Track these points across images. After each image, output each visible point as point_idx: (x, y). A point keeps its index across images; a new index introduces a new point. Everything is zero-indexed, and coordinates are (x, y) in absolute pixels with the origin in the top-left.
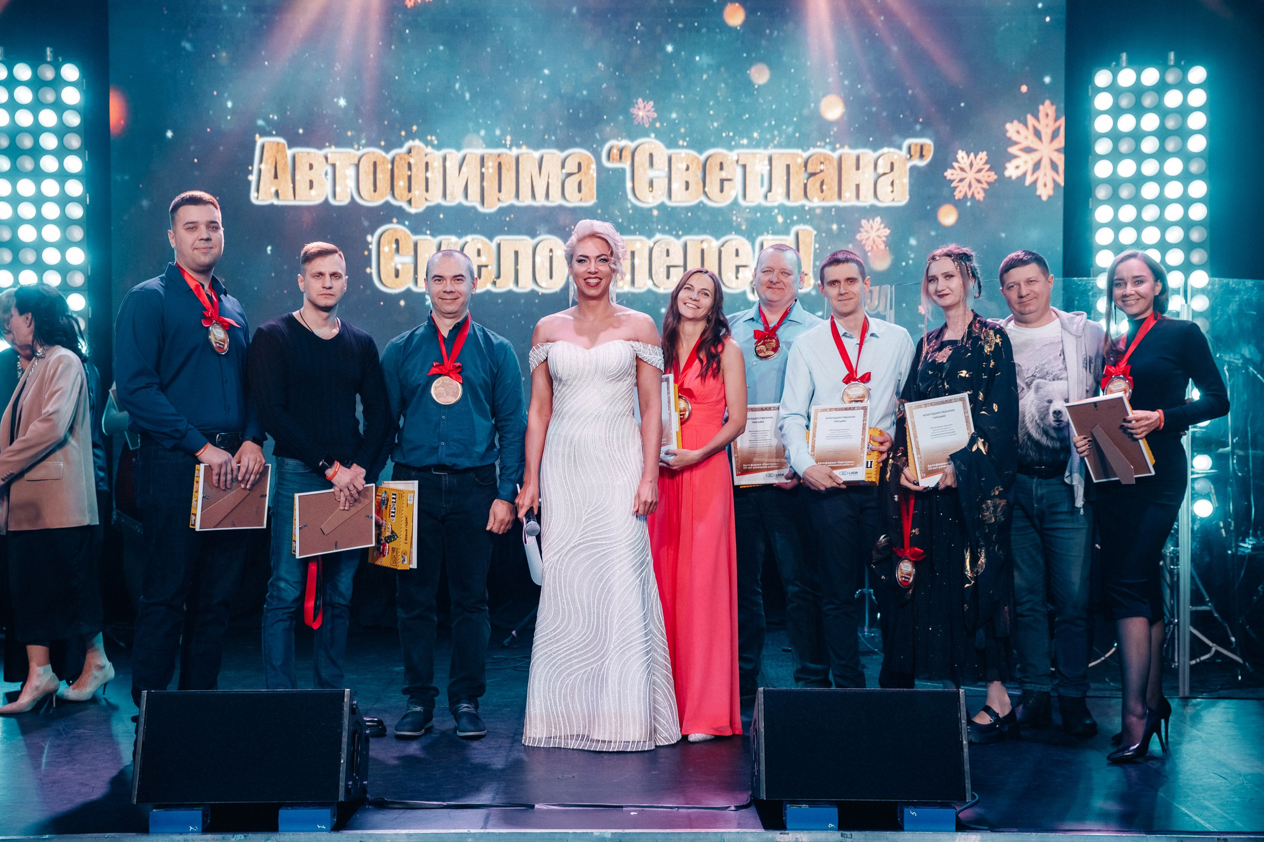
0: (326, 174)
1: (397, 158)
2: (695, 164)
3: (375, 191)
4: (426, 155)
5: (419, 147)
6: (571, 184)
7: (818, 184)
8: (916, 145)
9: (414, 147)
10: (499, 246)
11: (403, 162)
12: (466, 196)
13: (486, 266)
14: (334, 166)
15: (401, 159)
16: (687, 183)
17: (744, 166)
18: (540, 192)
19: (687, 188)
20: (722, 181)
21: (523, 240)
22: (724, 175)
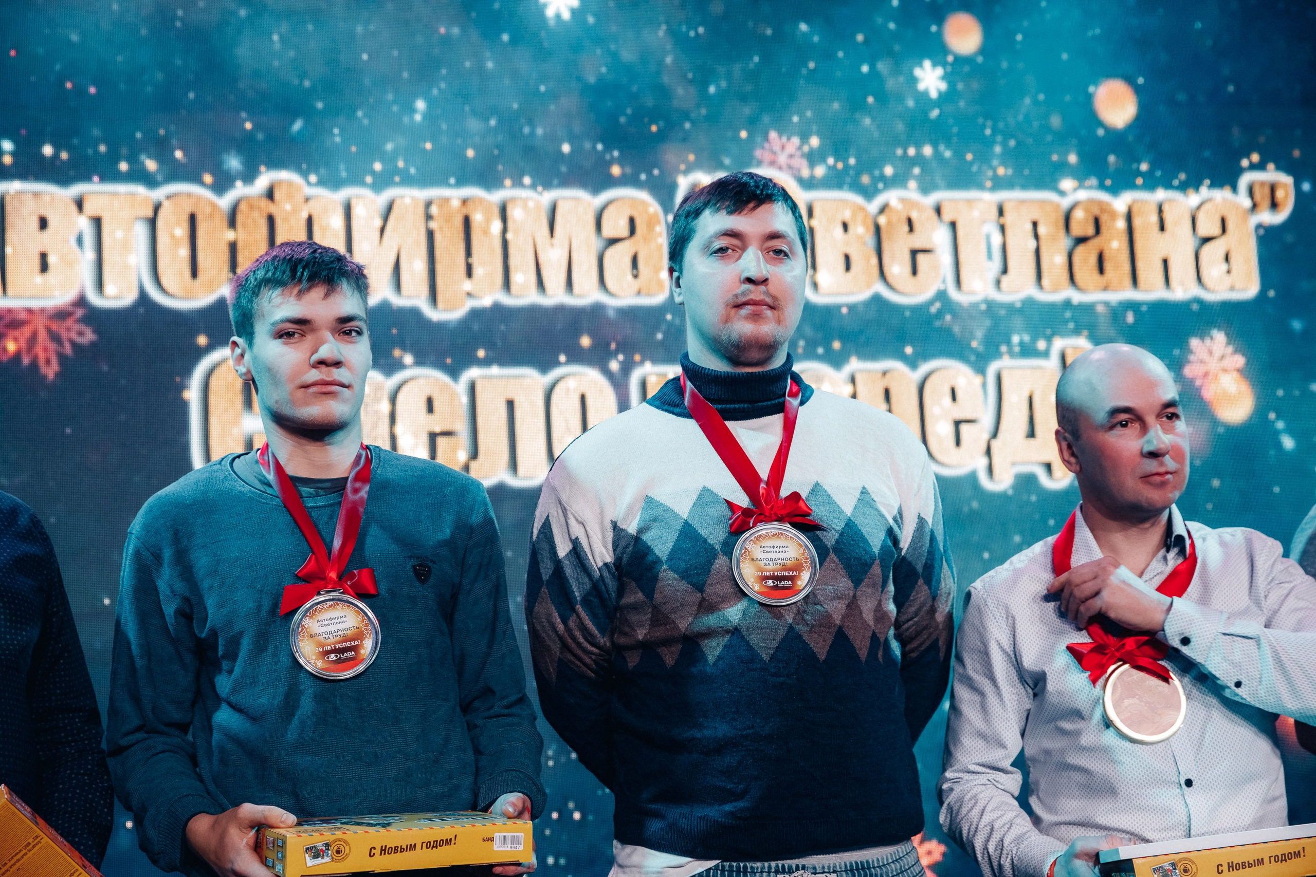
0: (80, 241)
1: (243, 207)
2: (860, 217)
3: (194, 274)
4: (307, 200)
5: (290, 184)
6: (618, 258)
7: (1093, 260)
8: (1262, 184)
9: (280, 182)
10: (472, 389)
11: (256, 214)
12: (398, 285)
13: (447, 434)
14: (97, 222)
15: (251, 207)
16: (847, 258)
17: (953, 225)
18: (555, 279)
19: (848, 268)
20: (914, 253)
21: (522, 376)
22: (917, 242)
